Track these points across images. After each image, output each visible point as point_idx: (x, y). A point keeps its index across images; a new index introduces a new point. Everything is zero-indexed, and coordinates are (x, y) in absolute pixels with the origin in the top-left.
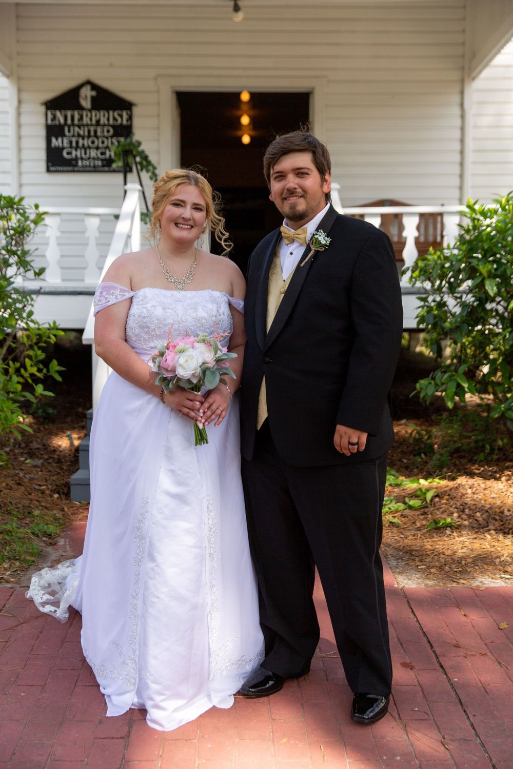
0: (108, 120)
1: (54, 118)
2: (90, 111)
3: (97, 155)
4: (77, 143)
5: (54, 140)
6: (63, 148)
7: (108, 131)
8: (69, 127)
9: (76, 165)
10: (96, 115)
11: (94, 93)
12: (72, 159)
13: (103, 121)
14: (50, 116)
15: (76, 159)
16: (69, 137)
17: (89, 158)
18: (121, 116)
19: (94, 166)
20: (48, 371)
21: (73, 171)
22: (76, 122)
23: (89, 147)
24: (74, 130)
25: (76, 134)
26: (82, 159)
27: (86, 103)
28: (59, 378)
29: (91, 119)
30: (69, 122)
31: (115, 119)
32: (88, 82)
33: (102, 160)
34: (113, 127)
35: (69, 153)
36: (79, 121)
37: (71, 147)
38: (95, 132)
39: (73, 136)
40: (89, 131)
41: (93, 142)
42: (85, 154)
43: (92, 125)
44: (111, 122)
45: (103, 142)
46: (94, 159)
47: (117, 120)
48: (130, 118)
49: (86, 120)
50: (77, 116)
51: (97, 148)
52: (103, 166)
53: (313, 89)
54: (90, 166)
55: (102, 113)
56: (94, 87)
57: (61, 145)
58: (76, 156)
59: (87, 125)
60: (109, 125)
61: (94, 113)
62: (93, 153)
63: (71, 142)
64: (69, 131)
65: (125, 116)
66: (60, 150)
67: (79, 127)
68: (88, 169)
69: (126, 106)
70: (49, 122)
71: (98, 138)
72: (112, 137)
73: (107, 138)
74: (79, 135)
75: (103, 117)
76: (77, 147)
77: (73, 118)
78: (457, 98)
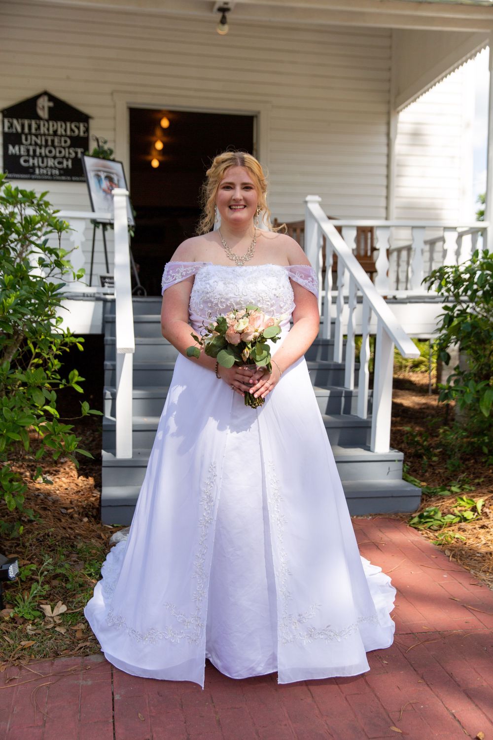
0: (65, 130)
1: (11, 126)
2: (47, 121)
3: (54, 164)
4: (34, 151)
5: (11, 147)
6: (20, 156)
7: (65, 142)
8: (26, 135)
9: (33, 173)
10: (53, 126)
11: (51, 104)
12: (29, 167)
13: (61, 131)
14: (7, 124)
15: (33, 167)
16: (26, 145)
17: (47, 167)
18: (78, 128)
19: (52, 175)
21: (30, 179)
22: (33, 131)
23: (47, 156)
24: (31, 139)
25: (33, 143)
26: (39, 167)
27: (44, 114)
29: (48, 129)
30: (26, 130)
31: (72, 130)
32: (46, 93)
33: (60, 169)
34: (70, 137)
35: (25, 161)
36: (36, 130)
37: (28, 155)
38: (53, 141)
39: (31, 144)
40: (46, 141)
41: (50, 152)
42: (43, 162)
43: (49, 135)
44: (69, 133)
45: (60, 152)
46: (51, 168)
47: (74, 132)
48: (87, 130)
49: (43, 130)
50: (34, 126)
51: (55, 157)
52: (60, 175)
54: (47, 175)
55: (59, 124)
56: (52, 98)
57: (18, 153)
58: (33, 164)
59: (45, 135)
60: (66, 136)
61: (51, 123)
62: (51, 162)
63: (28, 151)
64: (26, 140)
65: (82, 128)
66: (17, 157)
67: (36, 136)
68: (46, 177)
69: (84, 118)
70: (6, 129)
71: (55, 147)
72: (69, 147)
73: (64, 148)
74: (36, 144)
75: (60, 127)
76: (34, 156)
77: (30, 127)
78: (383, 128)
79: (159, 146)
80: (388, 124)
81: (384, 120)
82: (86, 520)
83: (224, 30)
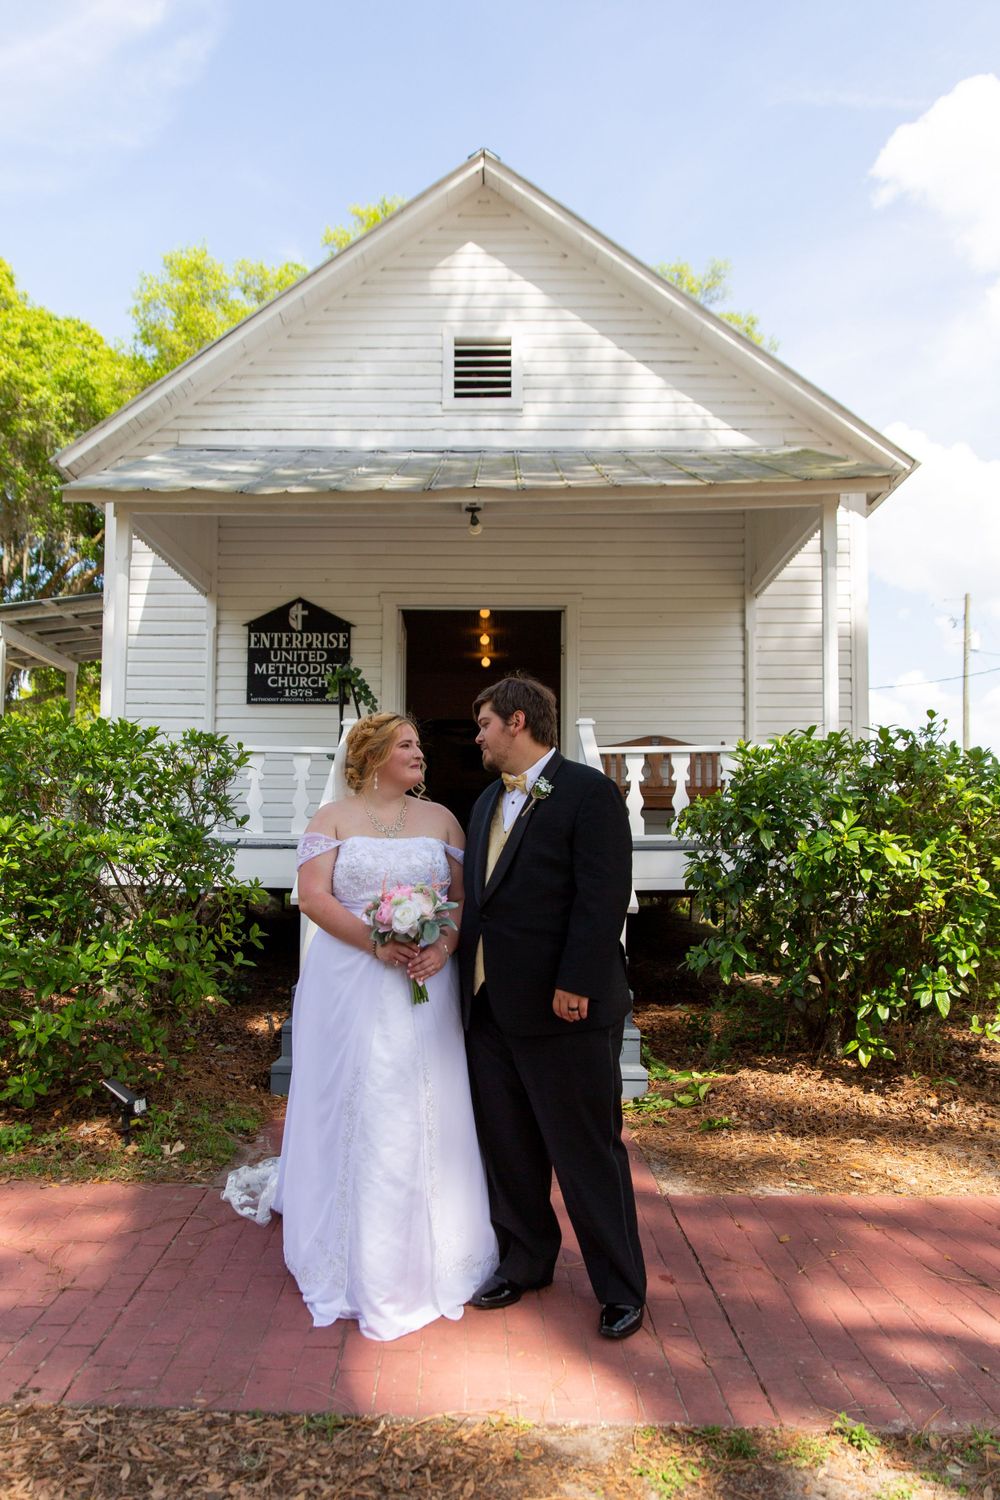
0: (322, 643)
1: (258, 641)
2: (300, 632)
3: (307, 683)
4: (285, 669)
5: (257, 666)
6: (269, 676)
7: (322, 656)
8: (276, 650)
9: (283, 695)
10: (308, 637)
11: (306, 613)
12: (277, 689)
13: (316, 644)
14: (253, 639)
15: (283, 688)
16: (275, 663)
17: (298, 688)
18: (338, 640)
19: (304, 697)
20: (248, 937)
21: (279, 703)
22: (284, 646)
23: (299, 675)
24: (281, 654)
25: (283, 660)
26: (290, 688)
27: (297, 624)
28: (260, 946)
29: (301, 642)
30: (276, 646)
31: (329, 642)
32: (300, 600)
33: (314, 689)
34: (326, 650)
35: (274, 682)
36: (287, 644)
37: (277, 675)
38: (306, 656)
39: (280, 662)
40: (299, 656)
41: (303, 669)
42: (294, 683)
43: (301, 649)
44: (325, 646)
45: (315, 669)
46: (304, 688)
47: (332, 644)
48: (348, 641)
49: (295, 643)
50: (285, 639)
51: (308, 676)
52: (314, 696)
53: (566, 607)
54: (298, 696)
55: (315, 635)
56: (306, 605)
57: (265, 672)
58: (283, 684)
59: (297, 649)
60: (322, 649)
61: (305, 635)
62: (303, 682)
63: (277, 669)
64: (275, 657)
65: (342, 639)
66: (264, 677)
67: (287, 651)
68: (298, 700)
69: (345, 627)
70: (252, 646)
71: (309, 663)
72: (326, 662)
73: (320, 664)
74: (287, 661)
75: (315, 639)
76: (283, 676)
77: (280, 640)
78: (737, 618)
79: (485, 640)
80: (743, 612)
81: (737, 607)
82: (253, 1087)
83: (478, 530)
